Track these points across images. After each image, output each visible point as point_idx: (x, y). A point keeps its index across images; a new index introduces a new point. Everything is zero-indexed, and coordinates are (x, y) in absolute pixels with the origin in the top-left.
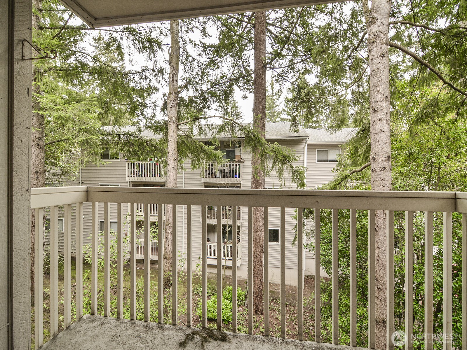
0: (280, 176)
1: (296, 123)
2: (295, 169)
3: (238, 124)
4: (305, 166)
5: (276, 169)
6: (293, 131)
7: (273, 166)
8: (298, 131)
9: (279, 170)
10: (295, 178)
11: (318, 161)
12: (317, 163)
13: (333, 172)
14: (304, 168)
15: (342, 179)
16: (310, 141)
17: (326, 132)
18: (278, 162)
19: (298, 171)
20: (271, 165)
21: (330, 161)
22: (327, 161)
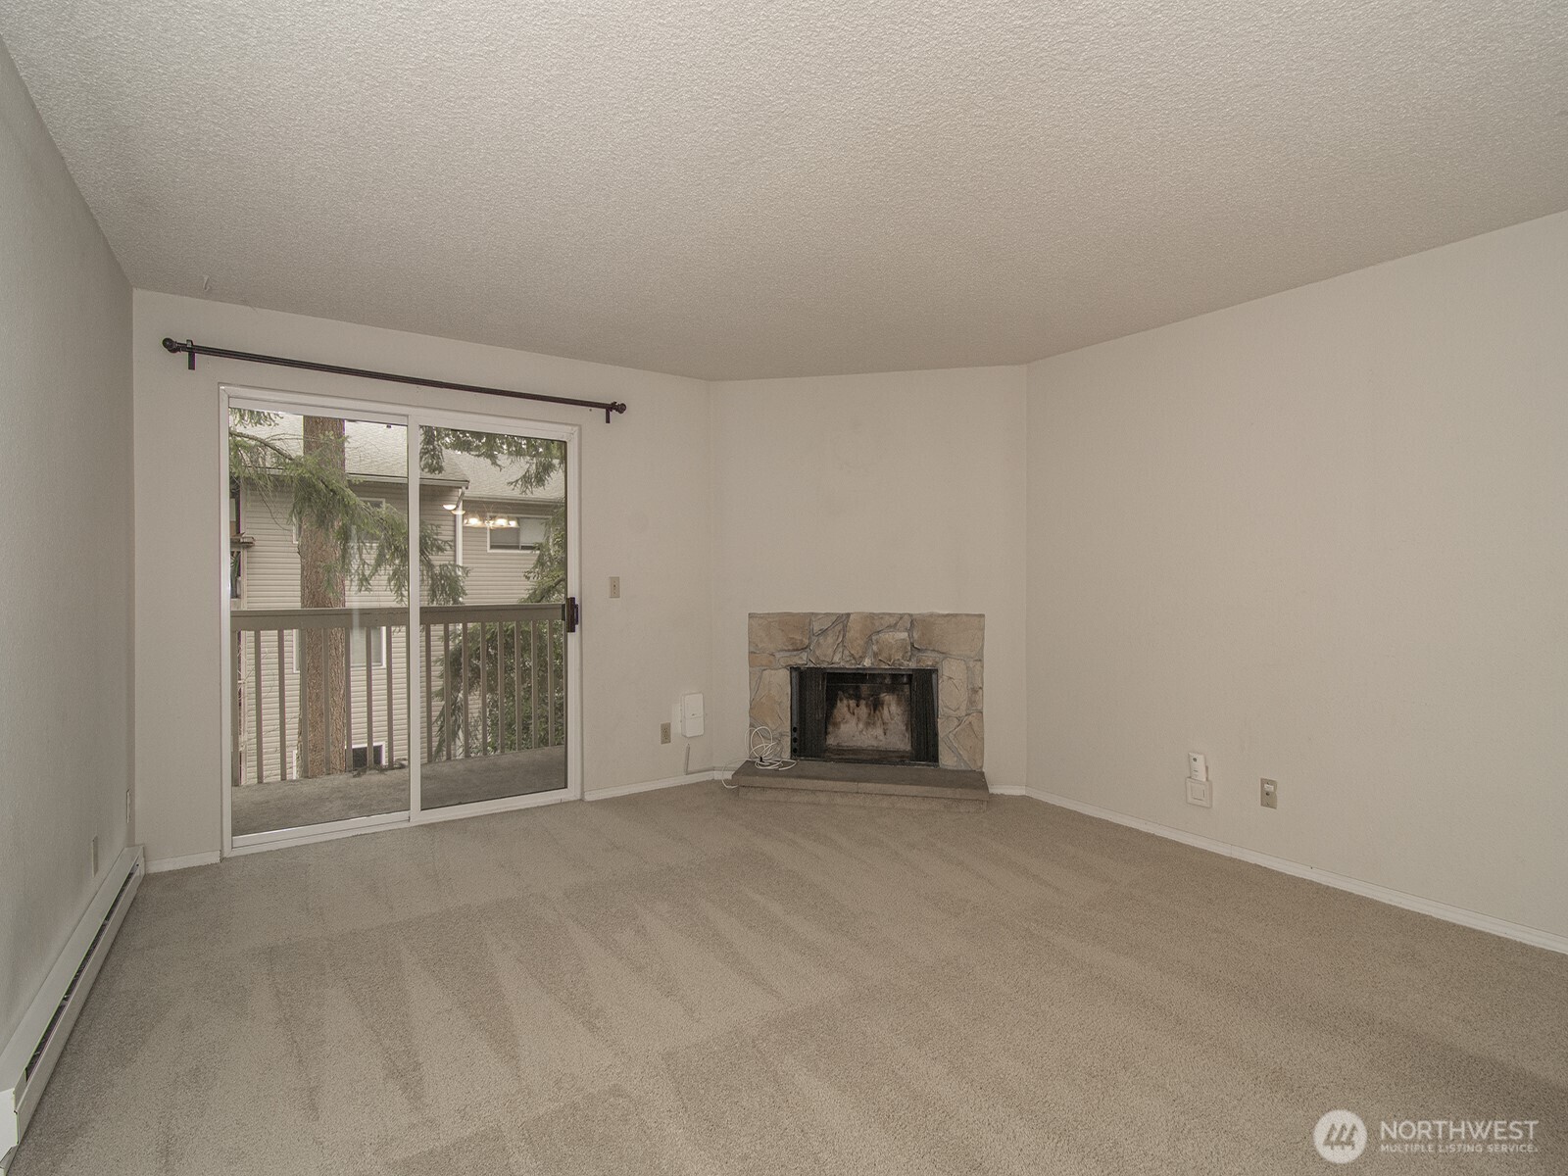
0: (399, 589)
1: (434, 449)
2: (437, 570)
3: (274, 449)
4: (460, 563)
5: (386, 571)
6: (427, 470)
7: (378, 564)
8: (440, 469)
9: (395, 574)
10: (438, 593)
11: (492, 547)
12: (489, 551)
13: (528, 578)
14: (455, 566)
15: (542, 593)
16: (470, 493)
17: (512, 487)
18: (393, 554)
19: (447, 577)
20: (373, 562)
21: (524, 548)
22: (517, 547)
